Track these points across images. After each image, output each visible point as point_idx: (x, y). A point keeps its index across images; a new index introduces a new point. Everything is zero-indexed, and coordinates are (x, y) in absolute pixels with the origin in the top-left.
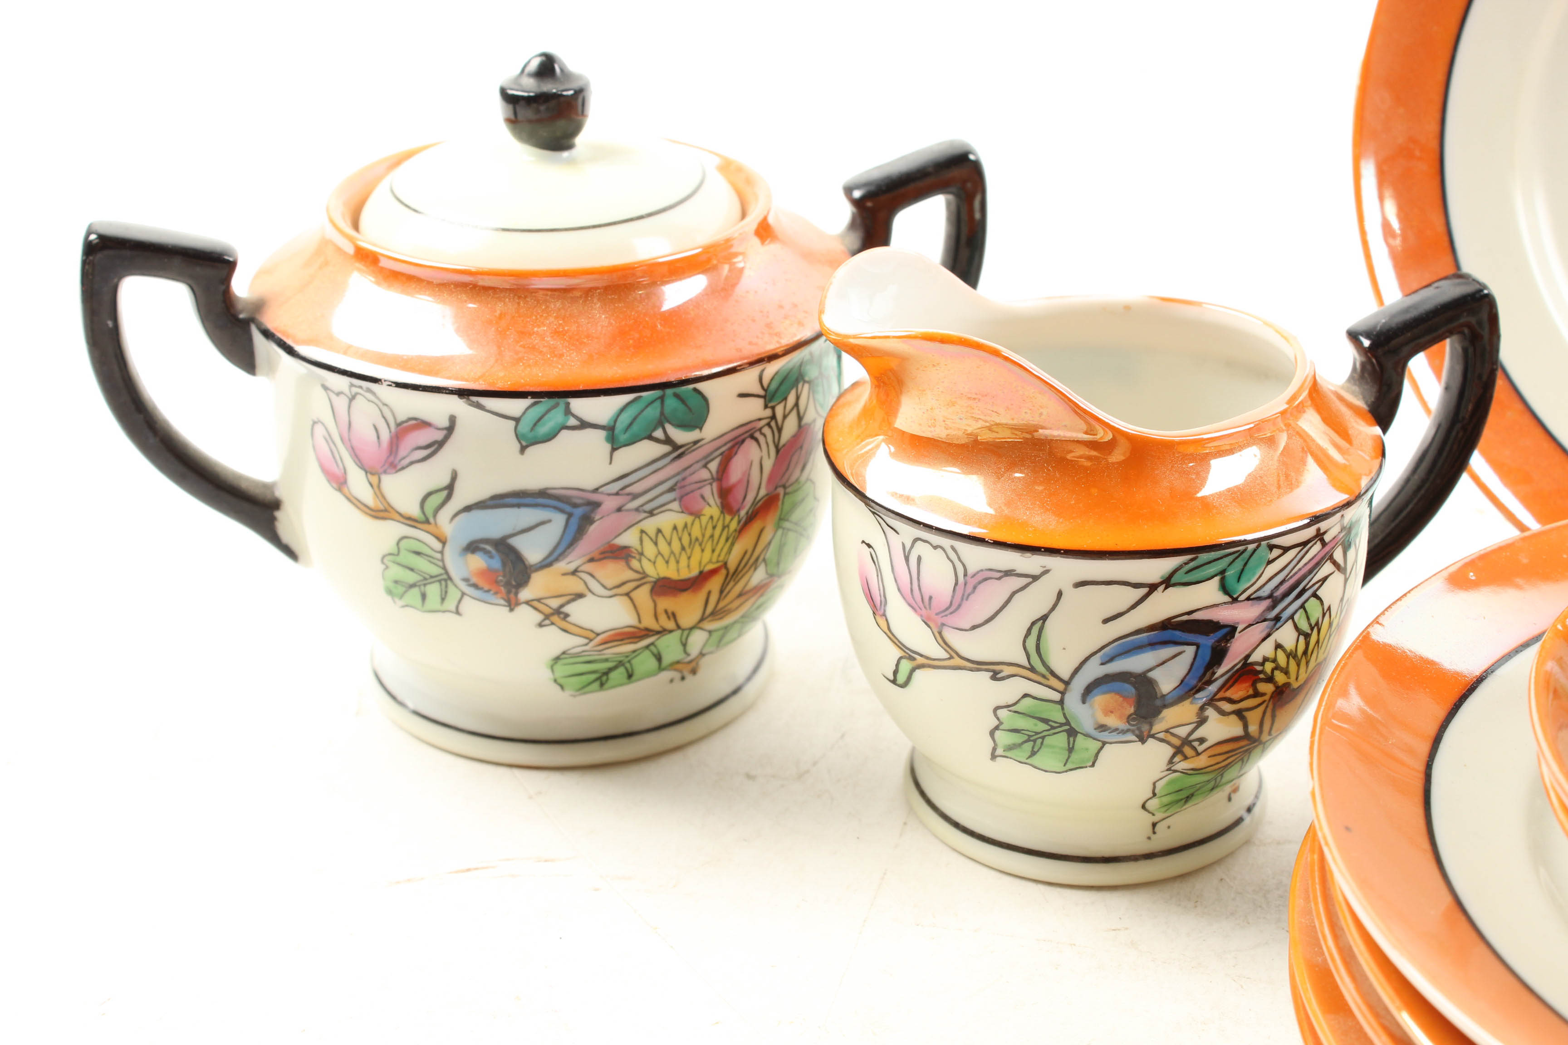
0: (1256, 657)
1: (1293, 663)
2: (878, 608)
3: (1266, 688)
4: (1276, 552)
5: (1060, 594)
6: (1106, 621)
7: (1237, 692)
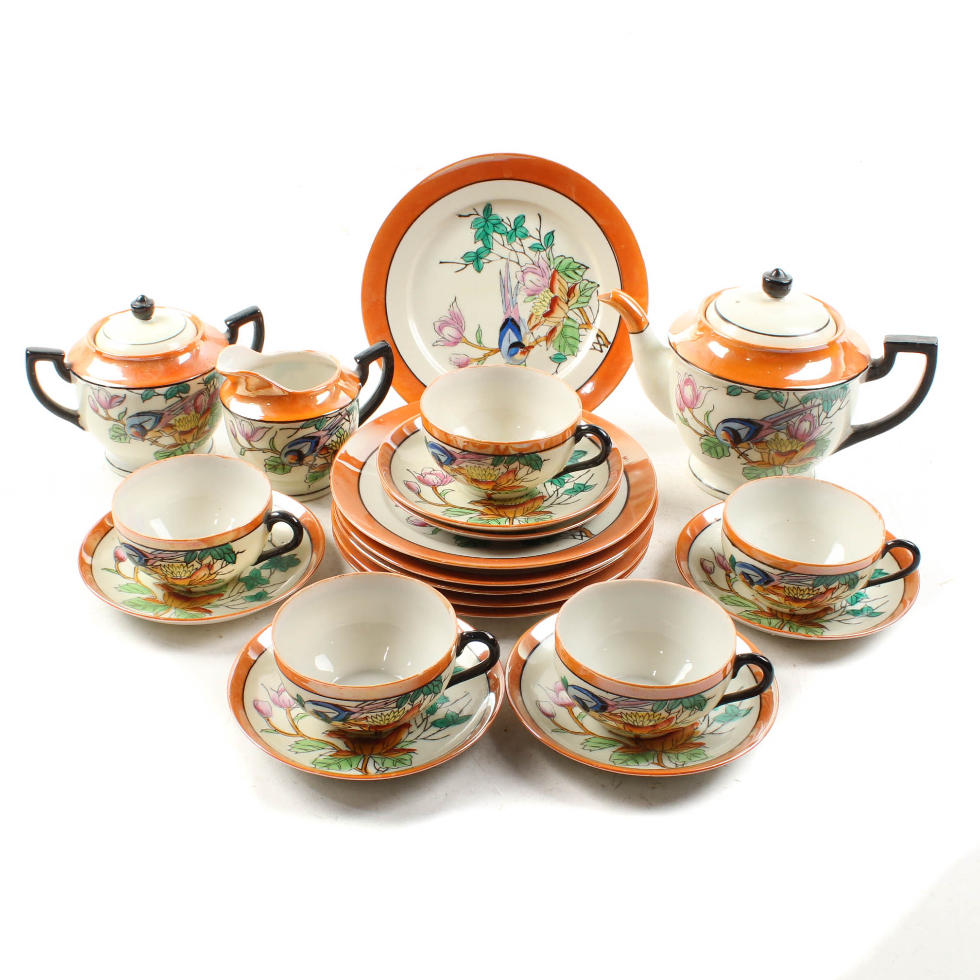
0: (327, 444)
1: (337, 445)
2: (235, 437)
3: (331, 451)
4: (328, 419)
5: (276, 432)
6: (288, 438)
7: (322, 452)
